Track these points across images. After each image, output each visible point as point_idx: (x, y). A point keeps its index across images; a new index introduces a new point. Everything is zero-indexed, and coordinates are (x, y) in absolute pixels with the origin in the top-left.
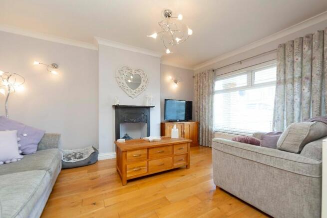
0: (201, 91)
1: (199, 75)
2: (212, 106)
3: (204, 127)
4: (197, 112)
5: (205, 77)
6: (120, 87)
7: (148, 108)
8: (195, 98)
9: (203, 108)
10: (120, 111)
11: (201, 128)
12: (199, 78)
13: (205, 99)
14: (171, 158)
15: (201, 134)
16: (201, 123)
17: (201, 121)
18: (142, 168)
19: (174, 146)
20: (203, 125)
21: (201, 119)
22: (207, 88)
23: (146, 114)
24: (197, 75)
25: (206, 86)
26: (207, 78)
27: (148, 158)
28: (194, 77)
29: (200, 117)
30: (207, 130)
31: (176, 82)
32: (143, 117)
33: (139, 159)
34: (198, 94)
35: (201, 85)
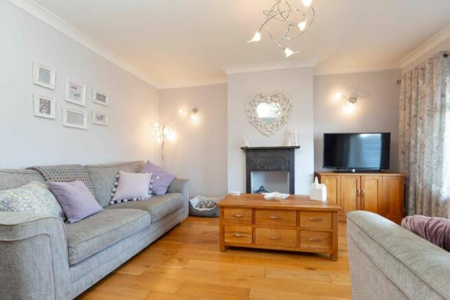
0: (413, 107)
1: (408, 75)
2: (441, 139)
3: (420, 186)
4: (404, 153)
5: (424, 75)
7: (291, 149)
8: (401, 125)
9: (418, 146)
11: (411, 189)
12: (408, 81)
13: (423, 125)
15: (411, 201)
16: (412, 180)
17: (412, 174)
18: (244, 235)
19: (301, 213)
20: (417, 183)
21: (413, 167)
22: (427, 99)
23: (287, 159)
24: (405, 75)
25: (425, 96)
26: (427, 75)
27: (253, 222)
28: (399, 82)
29: (409, 165)
30: (426, 194)
31: (353, 100)
32: (284, 164)
33: (241, 221)
34: (407, 116)
35: (414, 95)
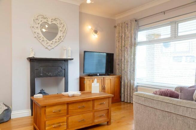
0: (123, 41)
1: (121, 25)
2: (134, 59)
3: (126, 81)
4: (119, 65)
5: (128, 27)
6: (35, 37)
7: (66, 60)
8: (117, 50)
9: (125, 61)
10: (35, 64)
11: (123, 83)
12: (120, 28)
13: (127, 51)
14: (92, 114)
15: (122, 89)
16: (123, 78)
17: (123, 75)
18: (61, 124)
19: (95, 101)
21: (123, 73)
22: (129, 39)
23: (63, 68)
24: (119, 24)
25: (128, 37)
26: (129, 28)
27: (68, 113)
28: (115, 27)
29: (121, 70)
30: (129, 85)
31: (96, 32)
32: (61, 71)
33: (58, 114)
34: (120, 45)
35: (124, 35)
